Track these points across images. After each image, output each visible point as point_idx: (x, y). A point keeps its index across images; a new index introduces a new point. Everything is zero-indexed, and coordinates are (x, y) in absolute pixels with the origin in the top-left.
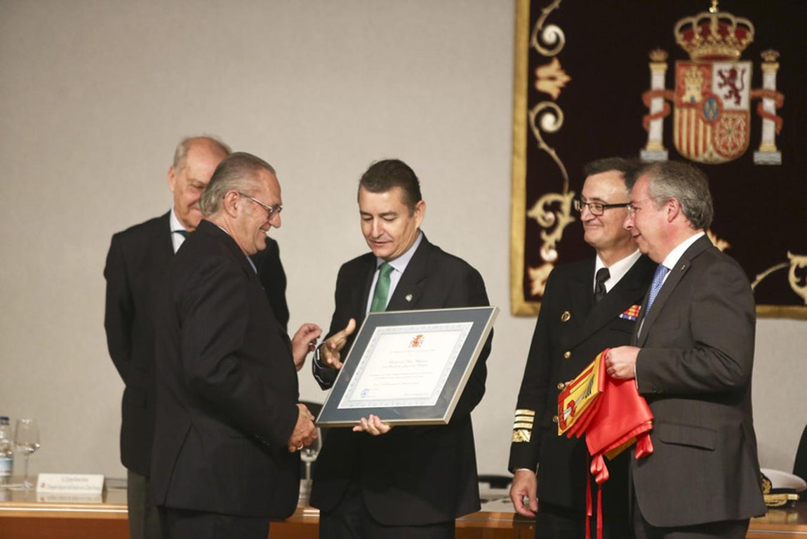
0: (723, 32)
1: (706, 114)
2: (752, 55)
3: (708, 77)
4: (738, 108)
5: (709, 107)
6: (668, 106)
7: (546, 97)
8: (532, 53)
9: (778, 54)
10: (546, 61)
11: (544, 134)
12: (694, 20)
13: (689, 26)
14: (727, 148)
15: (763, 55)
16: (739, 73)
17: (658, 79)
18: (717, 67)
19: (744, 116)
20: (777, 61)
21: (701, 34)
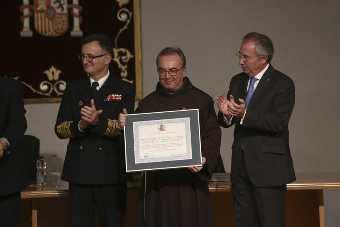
1: (49, 15)
4: (63, 12)
5: (50, 12)
6: (31, 12)
14: (58, 30)
17: (26, 1)
19: (65, 16)
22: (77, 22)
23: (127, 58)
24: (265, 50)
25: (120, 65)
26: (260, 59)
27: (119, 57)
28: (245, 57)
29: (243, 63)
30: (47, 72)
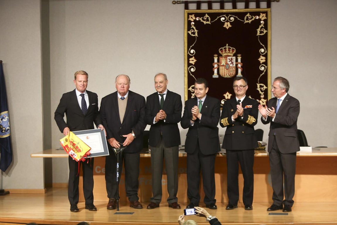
0: (229, 50)
1: (226, 67)
2: (235, 55)
3: (226, 60)
4: (233, 66)
5: (227, 66)
6: (218, 66)
7: (192, 64)
8: (188, 55)
9: (241, 55)
10: (192, 57)
11: (191, 72)
12: (223, 48)
13: (222, 49)
14: (231, 74)
15: (238, 55)
16: (233, 59)
17: (216, 60)
18: (228, 58)
19: (234, 68)
20: (241, 56)
21: (224, 51)
22: (240, 71)
23: (264, 89)
24: (284, 85)
25: (260, 92)
26: (282, 90)
27: (260, 88)
28: (274, 88)
29: (273, 91)
30: (225, 95)
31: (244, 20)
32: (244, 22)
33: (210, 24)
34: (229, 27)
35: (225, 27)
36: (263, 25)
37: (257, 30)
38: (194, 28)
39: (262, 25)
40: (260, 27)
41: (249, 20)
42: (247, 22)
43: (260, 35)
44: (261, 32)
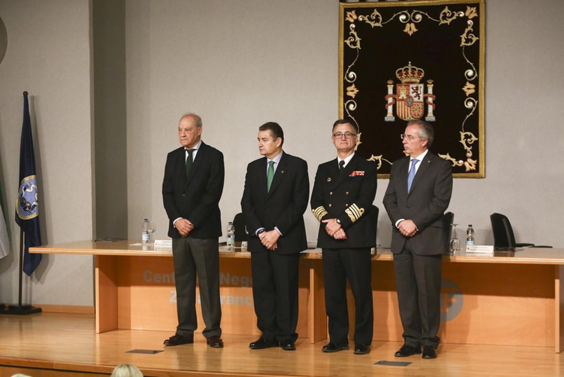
0: (413, 73)
1: (408, 103)
2: (424, 81)
3: (408, 90)
4: (419, 101)
6: (394, 100)
7: (350, 98)
8: (345, 82)
9: (433, 81)
10: (350, 85)
11: (350, 111)
12: (403, 69)
13: (401, 71)
14: (415, 116)
15: (427, 81)
16: (419, 88)
17: (390, 91)
18: (411, 86)
19: (421, 104)
20: (433, 83)
21: (405, 74)
22: (431, 109)
23: (472, 141)
25: (466, 147)
26: (421, 141)
27: (465, 140)
31: (439, 19)
32: (439, 22)
33: (381, 26)
34: (414, 32)
35: (407, 33)
36: (472, 28)
37: (461, 36)
38: (355, 34)
39: (470, 28)
40: (467, 30)
41: (447, 19)
42: (445, 22)
43: (465, 46)
44: (468, 41)
